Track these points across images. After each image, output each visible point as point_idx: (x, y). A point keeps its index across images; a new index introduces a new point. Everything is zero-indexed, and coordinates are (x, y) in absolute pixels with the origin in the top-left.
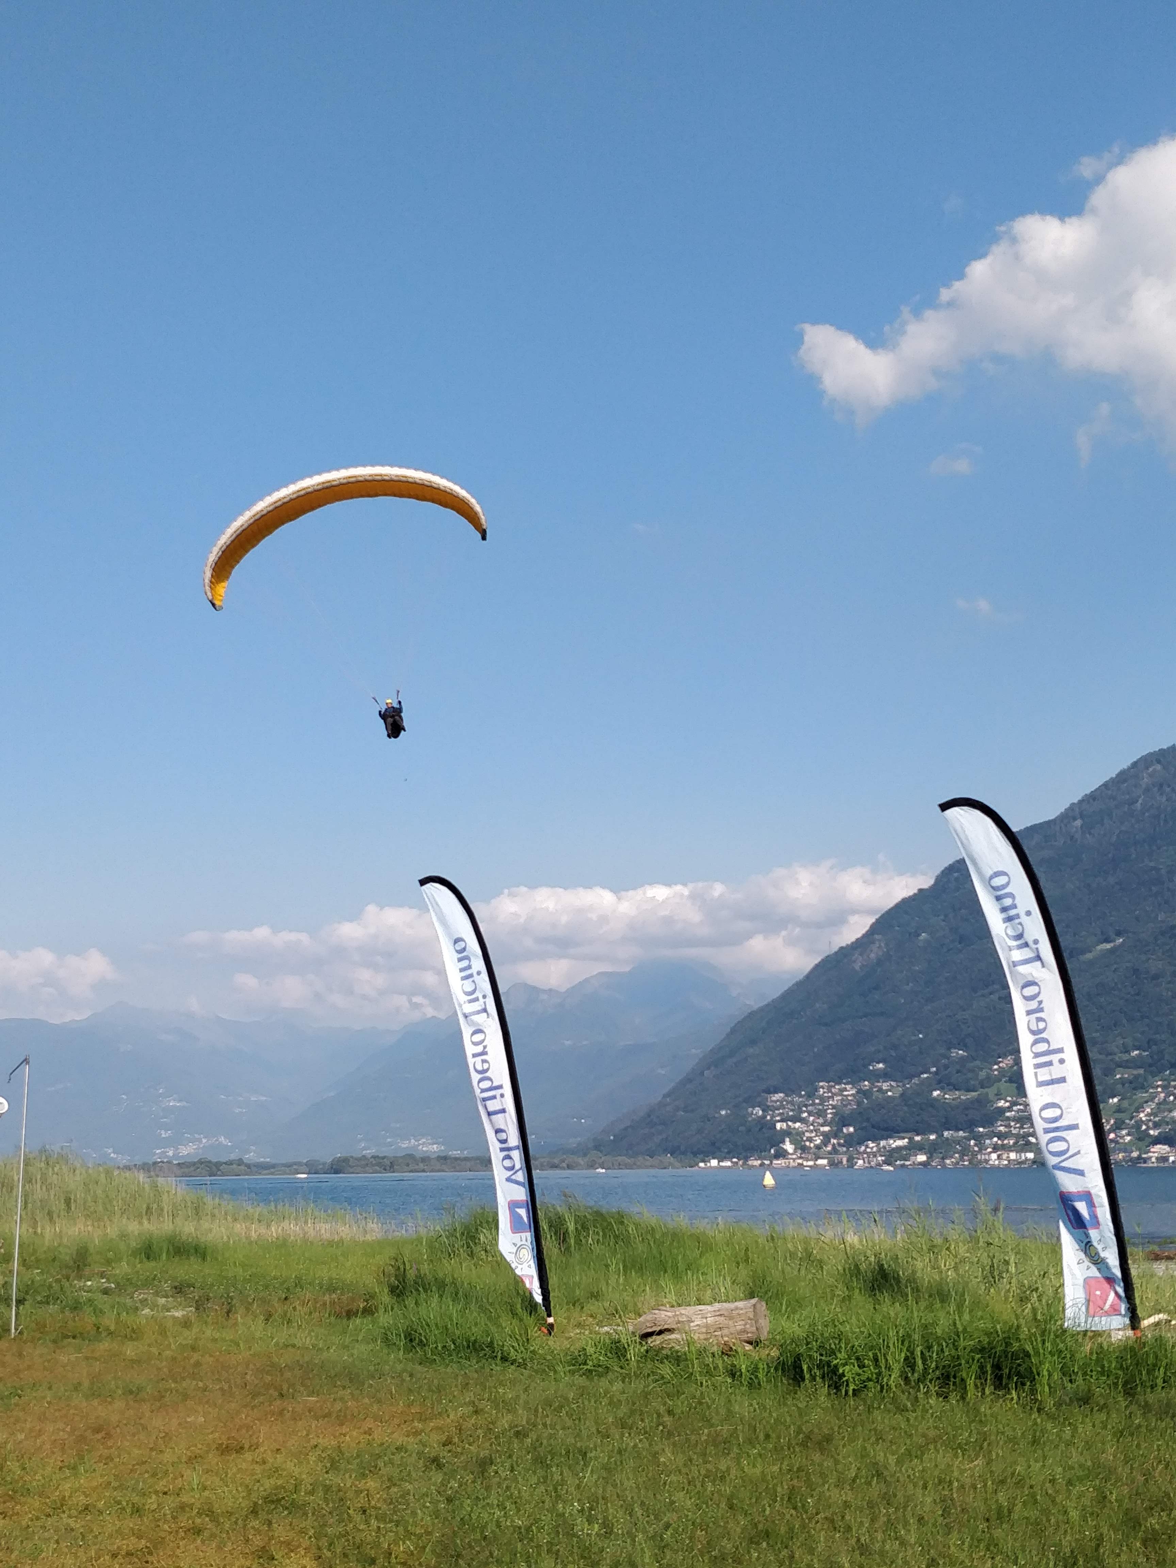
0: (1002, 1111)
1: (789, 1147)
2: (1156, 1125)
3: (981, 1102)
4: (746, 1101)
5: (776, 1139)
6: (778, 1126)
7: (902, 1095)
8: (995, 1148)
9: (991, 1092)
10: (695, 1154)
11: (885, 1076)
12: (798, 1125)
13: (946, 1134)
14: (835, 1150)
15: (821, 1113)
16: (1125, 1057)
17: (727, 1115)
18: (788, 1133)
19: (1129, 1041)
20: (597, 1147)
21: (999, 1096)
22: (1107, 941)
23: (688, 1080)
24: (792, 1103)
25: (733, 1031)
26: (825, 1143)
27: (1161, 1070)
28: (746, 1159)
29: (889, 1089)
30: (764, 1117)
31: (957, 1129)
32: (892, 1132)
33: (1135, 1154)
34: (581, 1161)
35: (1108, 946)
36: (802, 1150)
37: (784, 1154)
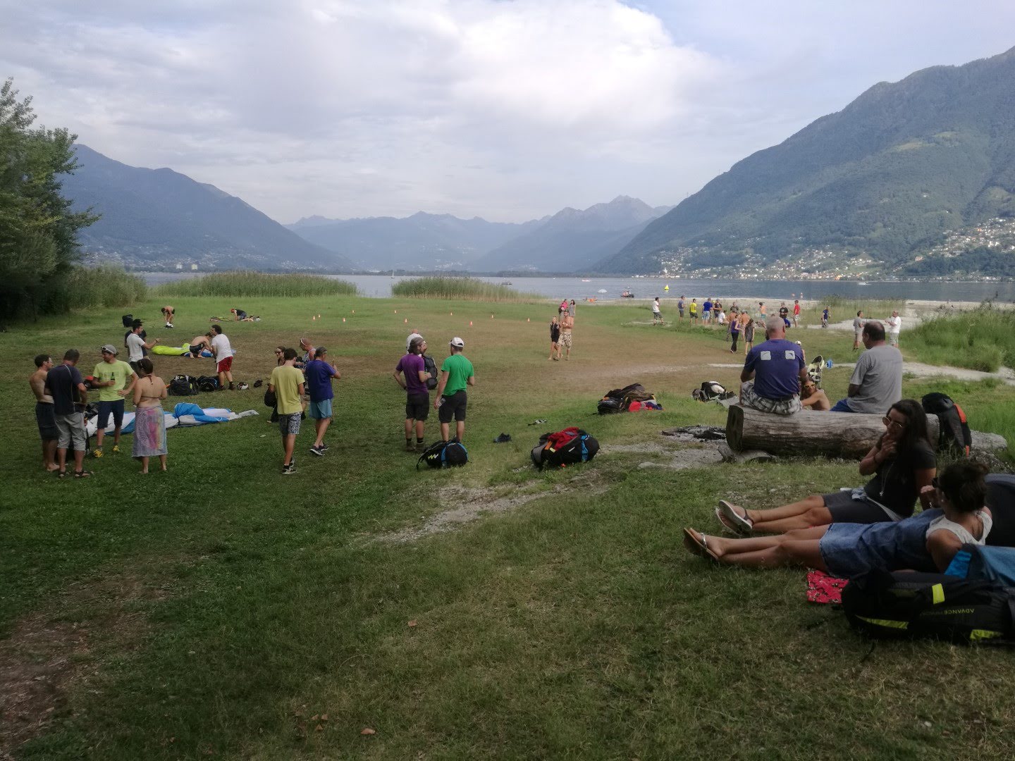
0: (747, 259)
1: (666, 271)
2: (804, 265)
3: (740, 256)
4: (651, 254)
5: (661, 268)
6: (662, 263)
7: (710, 253)
8: (743, 272)
9: (744, 251)
10: (631, 273)
11: (704, 245)
12: (670, 263)
13: (725, 267)
14: (682, 273)
15: (679, 259)
16: (796, 239)
17: (644, 259)
18: (667, 266)
19: (799, 233)
21: (747, 253)
22: (795, 194)
23: (630, 245)
24: (668, 255)
25: (648, 227)
26: (679, 270)
27: (809, 245)
28: (649, 275)
29: (705, 250)
30: (657, 260)
31: (729, 265)
32: (705, 266)
33: (795, 276)
35: (795, 196)
36: (671, 272)
37: (663, 273)
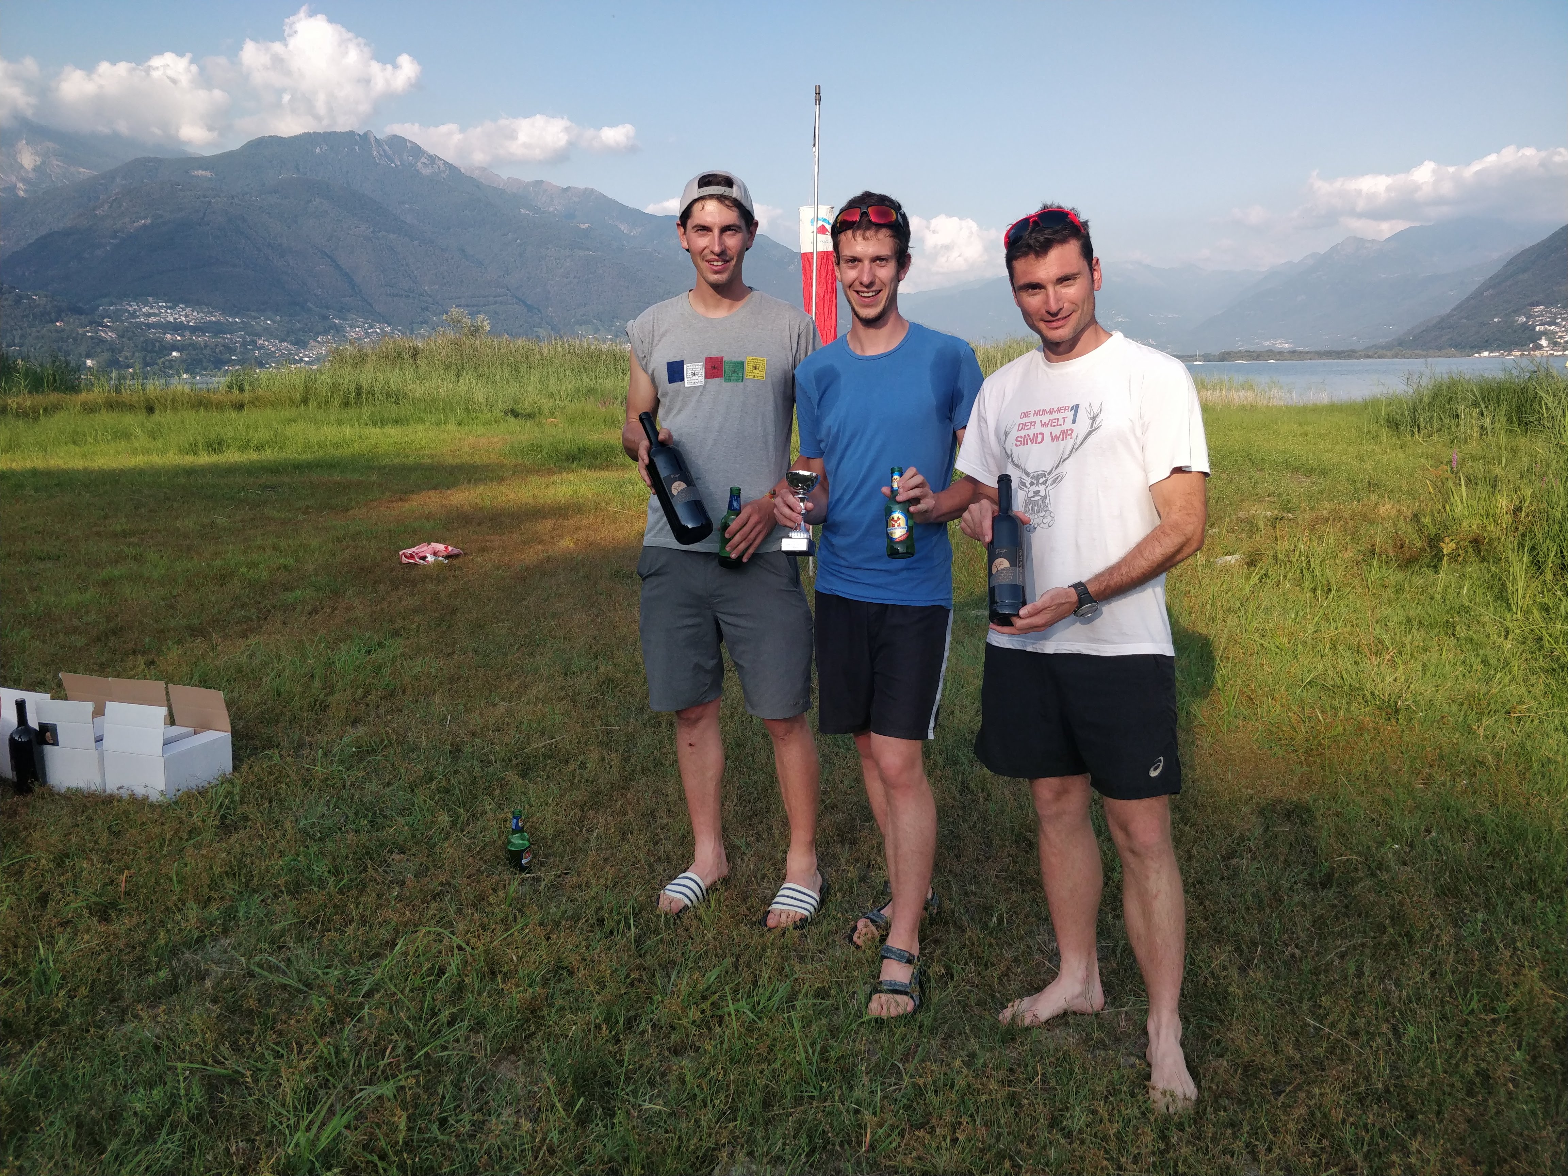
1: (1544, 342)
4: (1514, 312)
5: (1534, 338)
6: (1537, 329)
10: (1472, 348)
12: (1552, 328)
17: (1499, 322)
18: (1544, 333)
20: (1400, 345)
23: (1472, 297)
24: (1550, 312)
25: (1510, 263)
28: (1511, 351)
30: (1527, 322)
34: (1388, 353)
36: (1554, 344)
37: (1540, 347)
